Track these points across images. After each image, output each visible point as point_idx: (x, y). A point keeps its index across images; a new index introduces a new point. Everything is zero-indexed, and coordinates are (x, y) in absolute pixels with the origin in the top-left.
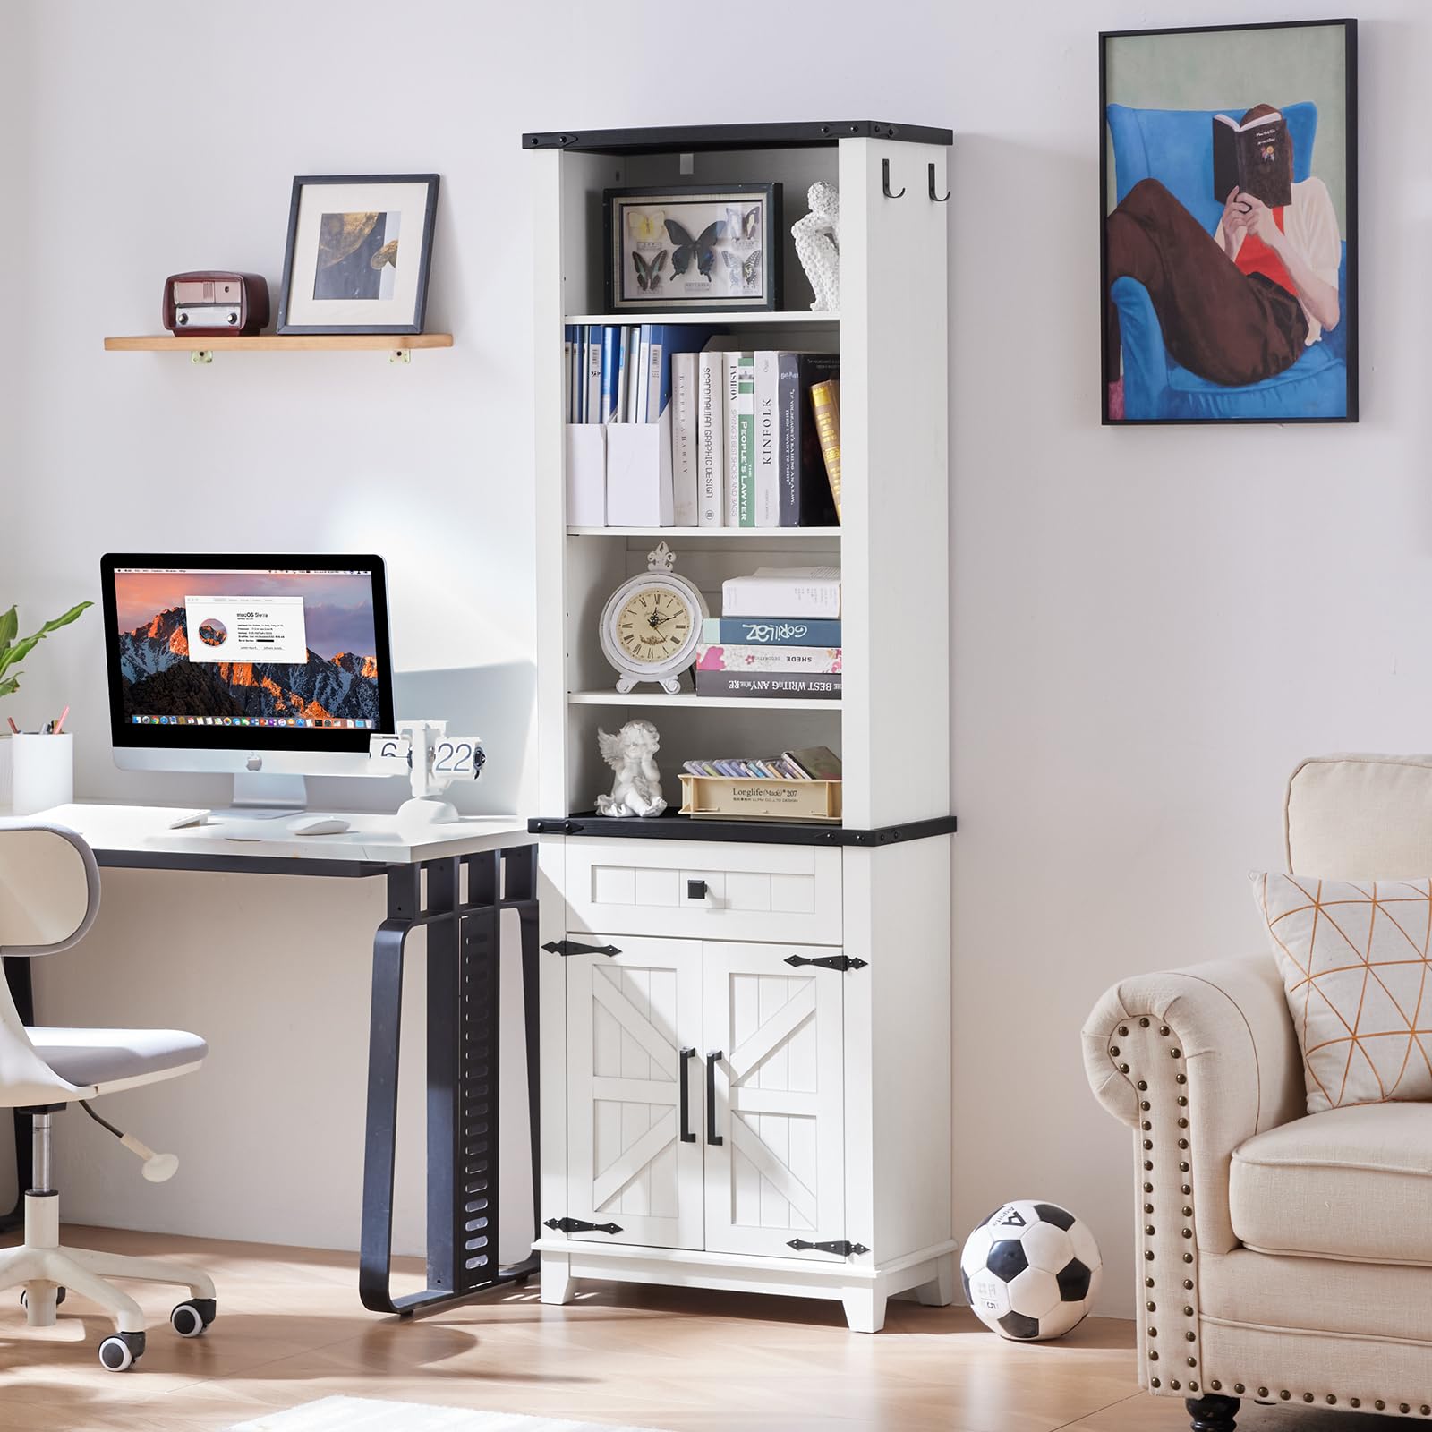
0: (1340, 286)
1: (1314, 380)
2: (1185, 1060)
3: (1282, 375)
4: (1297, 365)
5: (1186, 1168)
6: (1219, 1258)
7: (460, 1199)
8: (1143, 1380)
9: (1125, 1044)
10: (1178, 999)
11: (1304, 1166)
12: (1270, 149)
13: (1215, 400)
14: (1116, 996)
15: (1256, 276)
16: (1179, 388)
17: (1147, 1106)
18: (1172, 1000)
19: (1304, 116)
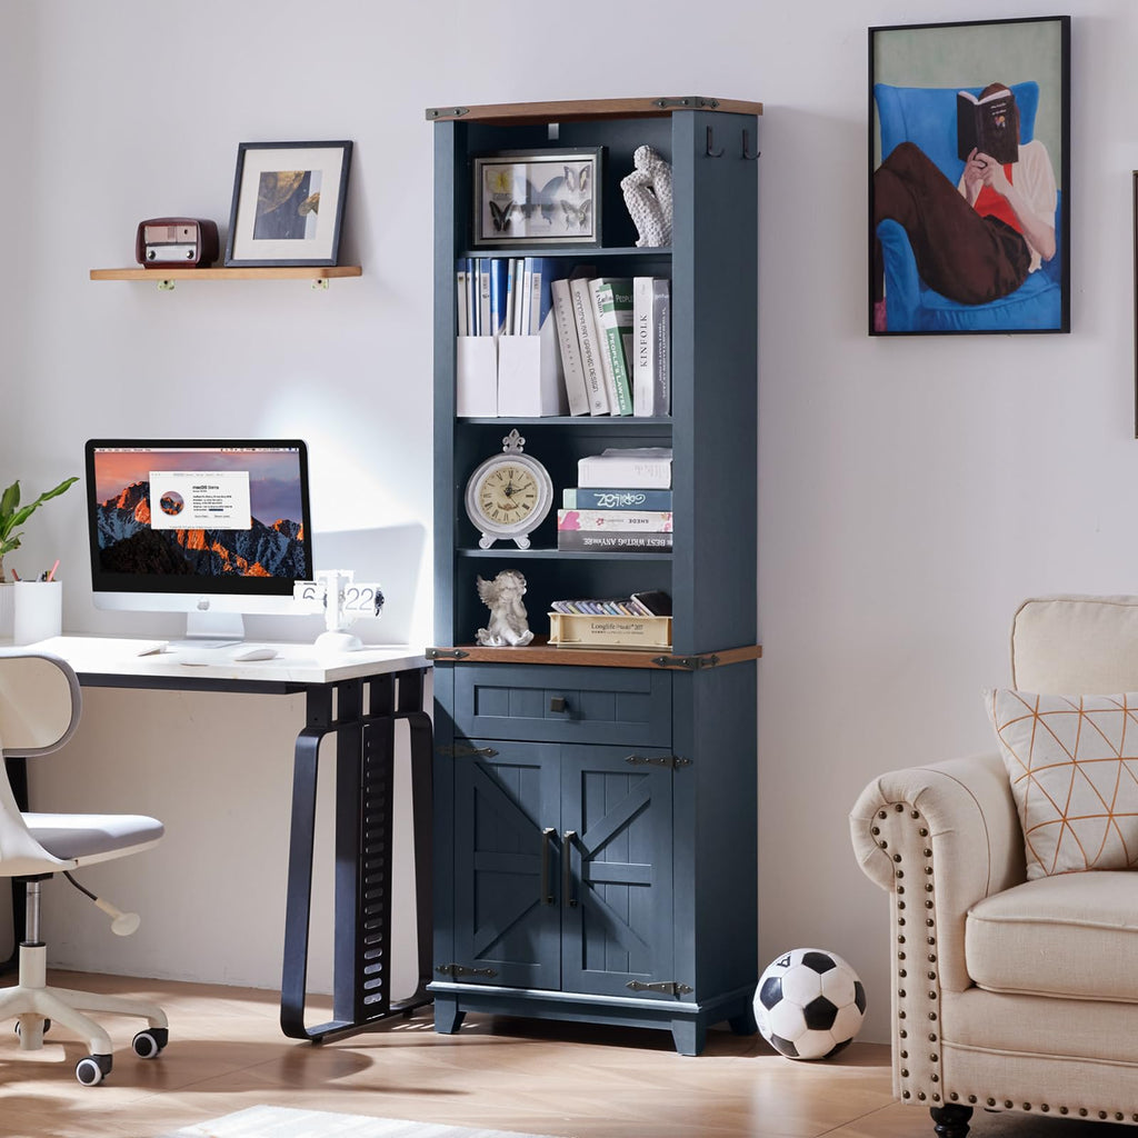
0: (1056, 226)
1: (1035, 299)
2: (931, 838)
3: (1011, 296)
4: (1022, 288)
5: (931, 923)
6: (957, 995)
7: (360, 948)
8: (897, 1092)
9: (883, 825)
10: (926, 789)
11: (1024, 922)
12: (1002, 118)
13: (957, 316)
14: (877, 787)
15: (991, 218)
16: (929, 306)
17: (901, 875)
18: (921, 789)
19: (1029, 92)
